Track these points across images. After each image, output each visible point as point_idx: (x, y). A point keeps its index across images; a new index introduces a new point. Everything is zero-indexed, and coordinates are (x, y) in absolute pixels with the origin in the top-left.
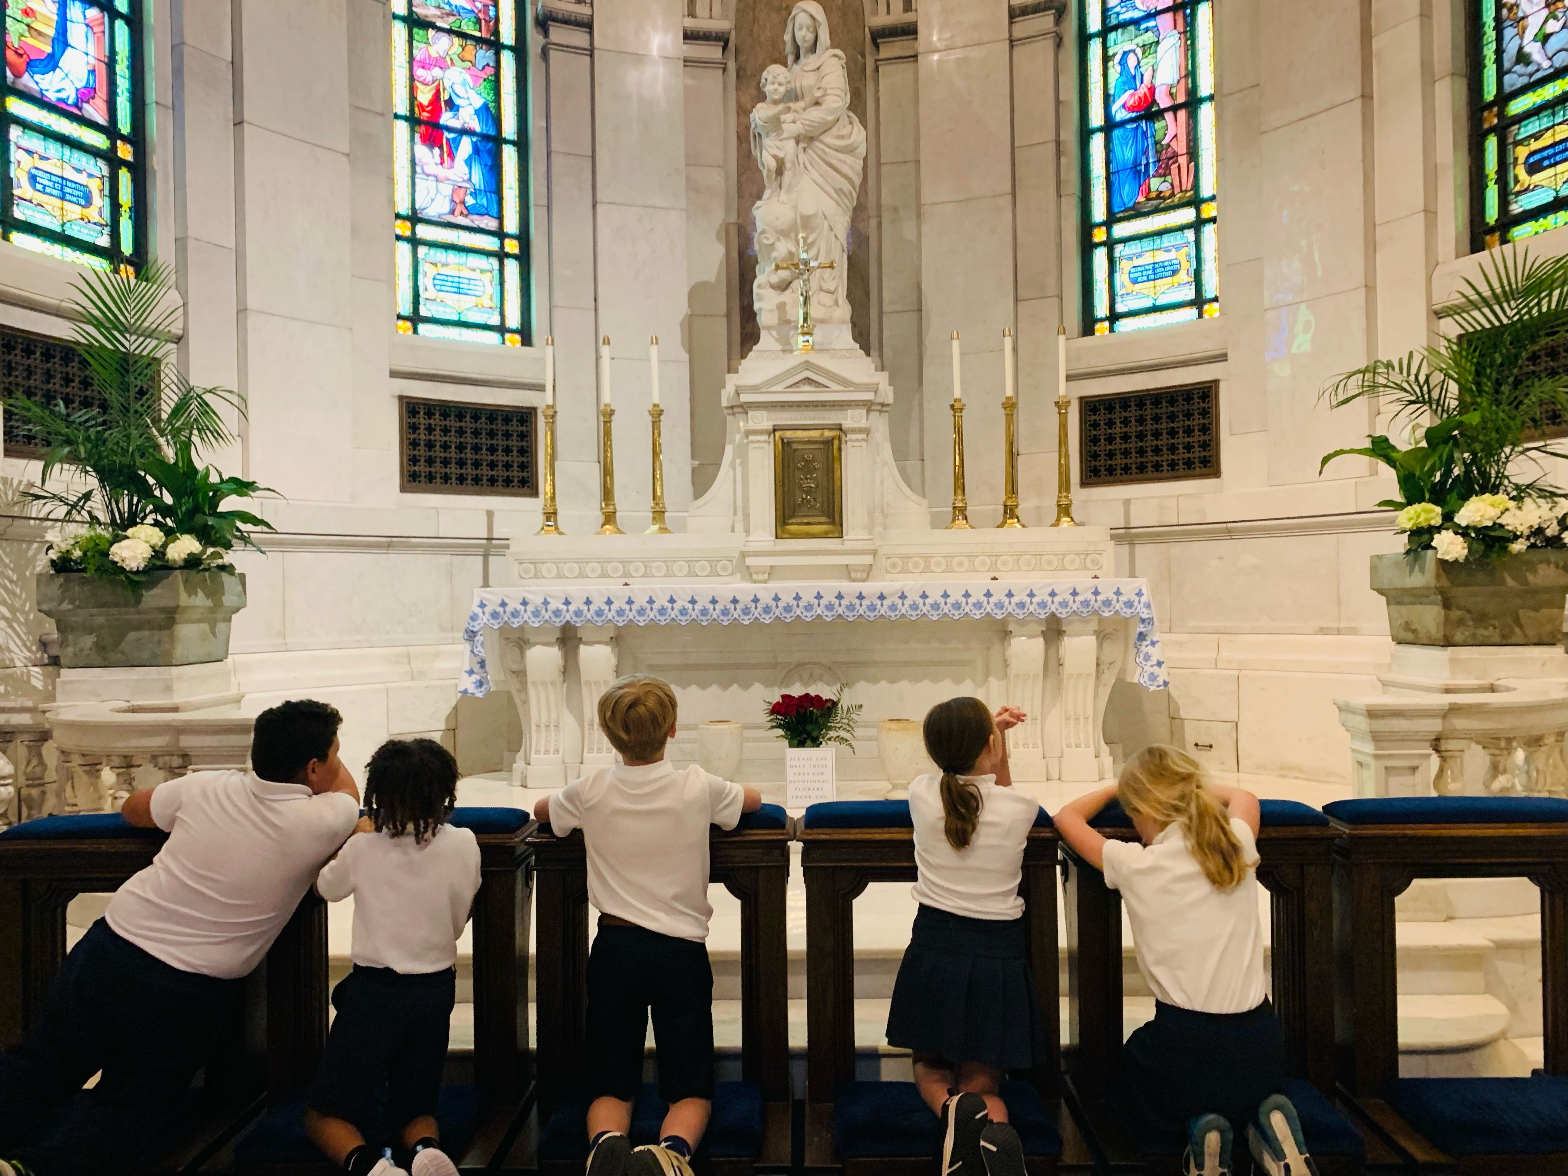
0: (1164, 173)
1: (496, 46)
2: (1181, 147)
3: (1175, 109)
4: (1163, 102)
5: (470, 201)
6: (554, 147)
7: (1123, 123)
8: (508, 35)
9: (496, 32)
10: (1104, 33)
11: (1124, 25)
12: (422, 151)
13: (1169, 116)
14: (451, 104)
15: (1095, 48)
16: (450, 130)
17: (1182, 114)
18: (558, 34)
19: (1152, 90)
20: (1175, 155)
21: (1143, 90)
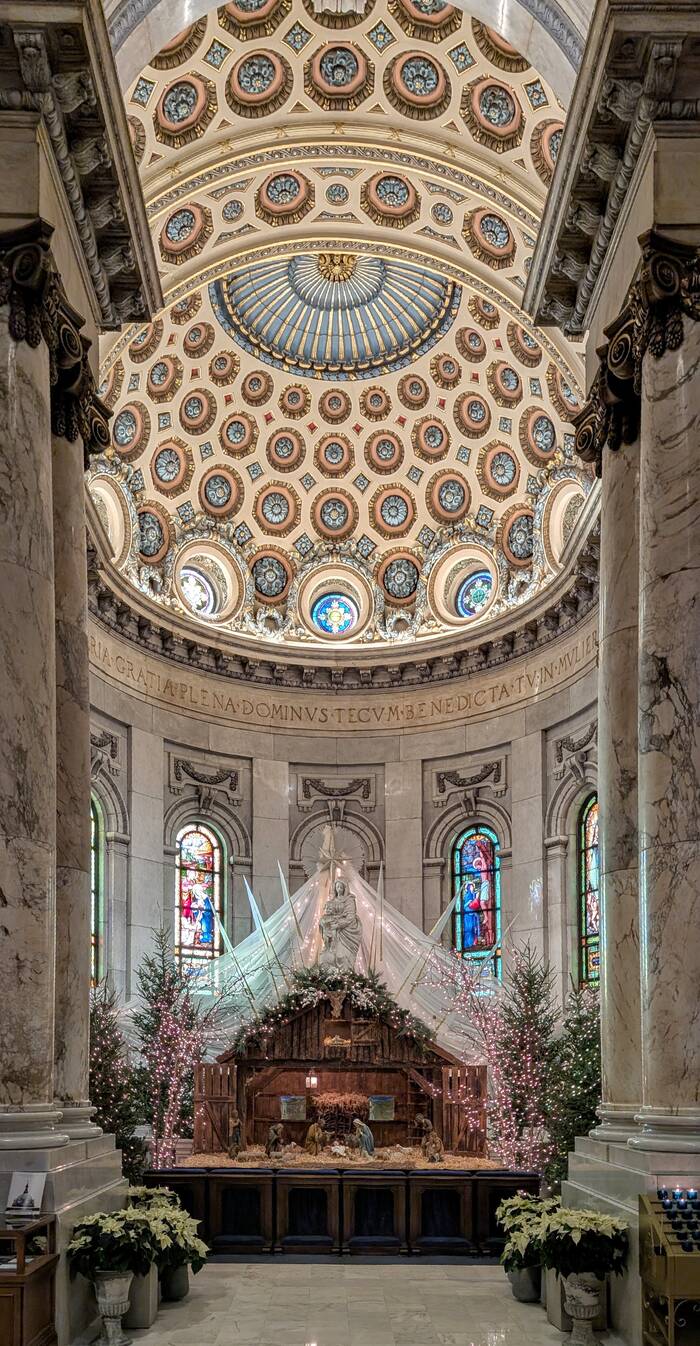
0: (484, 936)
1: (212, 873)
2: (490, 927)
3: (487, 910)
4: (483, 907)
5: (201, 937)
6: (236, 915)
7: (468, 913)
8: (217, 869)
9: (213, 868)
10: (461, 875)
11: (469, 873)
12: (183, 919)
13: (485, 913)
14: (195, 900)
15: (458, 879)
16: (195, 909)
17: (490, 913)
18: (238, 869)
19: (479, 901)
20: (487, 930)
21: (475, 901)
